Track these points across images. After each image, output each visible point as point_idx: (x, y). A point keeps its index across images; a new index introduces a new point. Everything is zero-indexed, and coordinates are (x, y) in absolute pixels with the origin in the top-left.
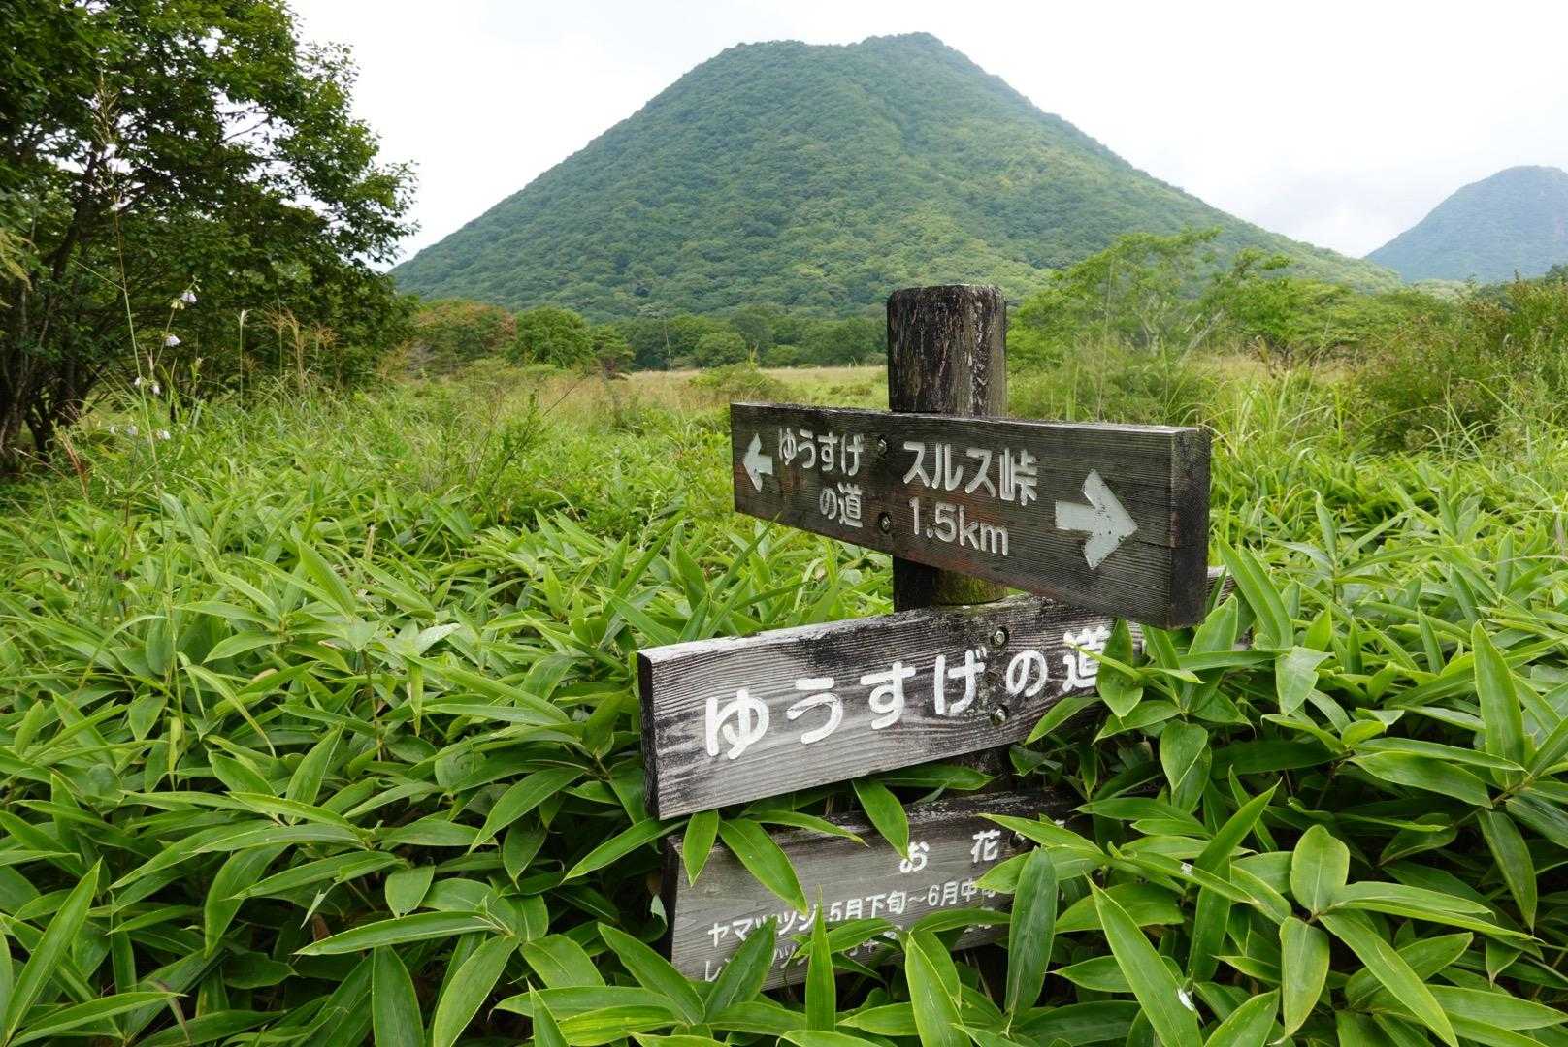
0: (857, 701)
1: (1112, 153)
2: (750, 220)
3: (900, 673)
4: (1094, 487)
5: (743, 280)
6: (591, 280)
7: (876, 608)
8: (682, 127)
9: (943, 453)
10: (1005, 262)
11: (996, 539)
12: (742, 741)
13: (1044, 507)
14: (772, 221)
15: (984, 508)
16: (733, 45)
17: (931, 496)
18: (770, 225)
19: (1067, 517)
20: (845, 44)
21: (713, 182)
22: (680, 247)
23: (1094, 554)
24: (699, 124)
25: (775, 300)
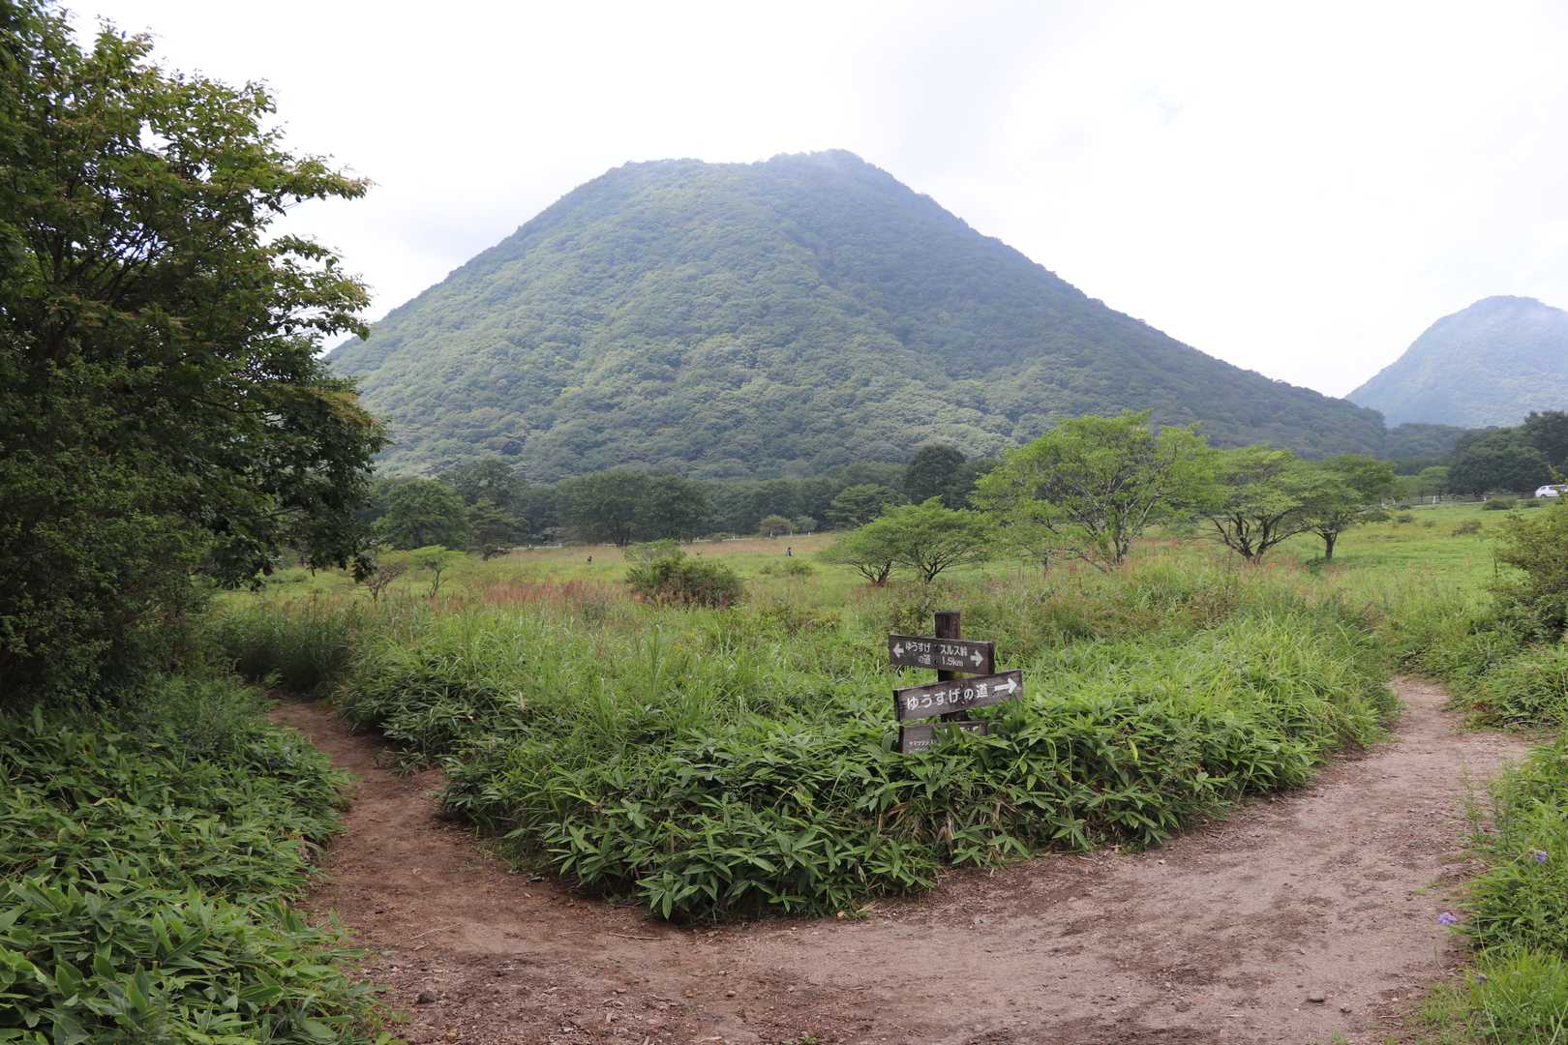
0: (934, 699)
1: (1063, 282)
2: (644, 362)
3: (942, 693)
4: (976, 653)
5: (636, 431)
6: (450, 436)
7: (934, 679)
8: (560, 256)
9: (949, 647)
10: (950, 407)
11: (960, 663)
12: (915, 706)
13: (968, 657)
14: (669, 362)
15: (957, 657)
16: (619, 164)
17: (947, 657)
18: (667, 367)
19: (973, 658)
20: (750, 162)
21: (600, 317)
22: (558, 393)
23: (977, 664)
24: (581, 251)
25: (677, 454)
